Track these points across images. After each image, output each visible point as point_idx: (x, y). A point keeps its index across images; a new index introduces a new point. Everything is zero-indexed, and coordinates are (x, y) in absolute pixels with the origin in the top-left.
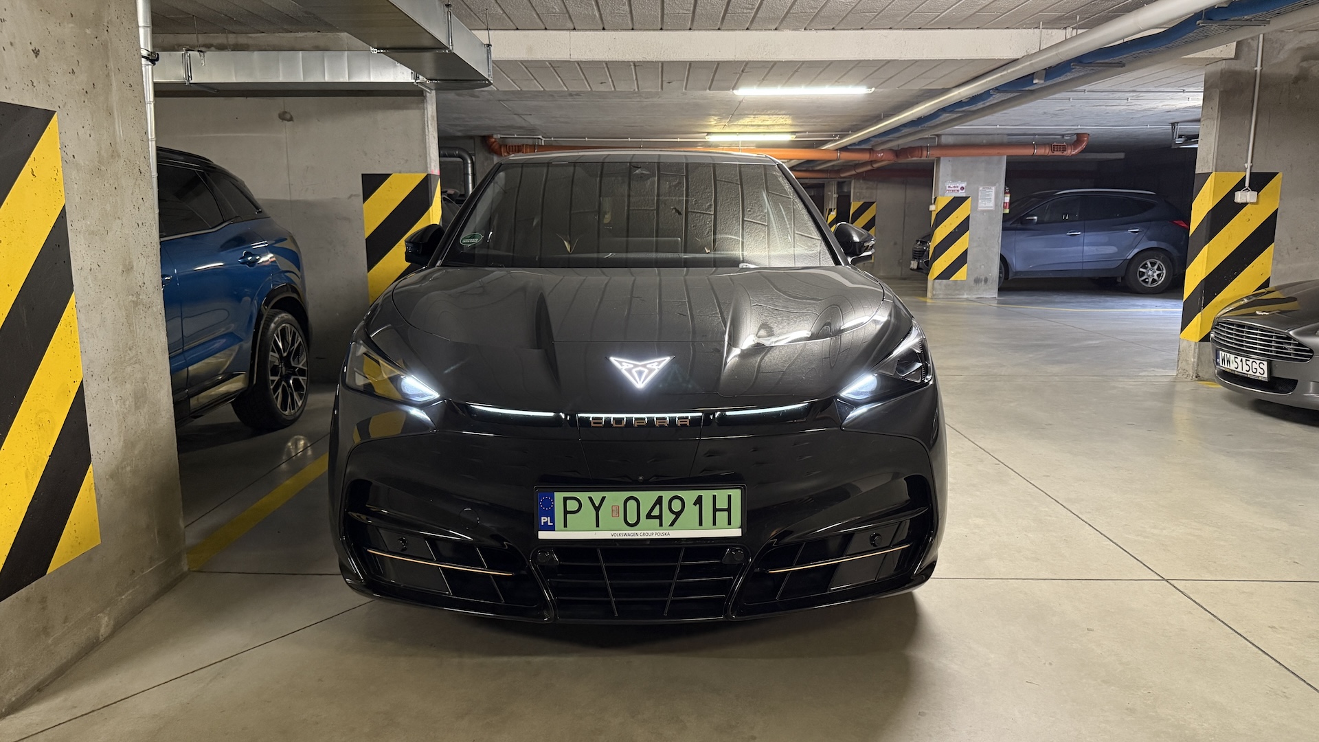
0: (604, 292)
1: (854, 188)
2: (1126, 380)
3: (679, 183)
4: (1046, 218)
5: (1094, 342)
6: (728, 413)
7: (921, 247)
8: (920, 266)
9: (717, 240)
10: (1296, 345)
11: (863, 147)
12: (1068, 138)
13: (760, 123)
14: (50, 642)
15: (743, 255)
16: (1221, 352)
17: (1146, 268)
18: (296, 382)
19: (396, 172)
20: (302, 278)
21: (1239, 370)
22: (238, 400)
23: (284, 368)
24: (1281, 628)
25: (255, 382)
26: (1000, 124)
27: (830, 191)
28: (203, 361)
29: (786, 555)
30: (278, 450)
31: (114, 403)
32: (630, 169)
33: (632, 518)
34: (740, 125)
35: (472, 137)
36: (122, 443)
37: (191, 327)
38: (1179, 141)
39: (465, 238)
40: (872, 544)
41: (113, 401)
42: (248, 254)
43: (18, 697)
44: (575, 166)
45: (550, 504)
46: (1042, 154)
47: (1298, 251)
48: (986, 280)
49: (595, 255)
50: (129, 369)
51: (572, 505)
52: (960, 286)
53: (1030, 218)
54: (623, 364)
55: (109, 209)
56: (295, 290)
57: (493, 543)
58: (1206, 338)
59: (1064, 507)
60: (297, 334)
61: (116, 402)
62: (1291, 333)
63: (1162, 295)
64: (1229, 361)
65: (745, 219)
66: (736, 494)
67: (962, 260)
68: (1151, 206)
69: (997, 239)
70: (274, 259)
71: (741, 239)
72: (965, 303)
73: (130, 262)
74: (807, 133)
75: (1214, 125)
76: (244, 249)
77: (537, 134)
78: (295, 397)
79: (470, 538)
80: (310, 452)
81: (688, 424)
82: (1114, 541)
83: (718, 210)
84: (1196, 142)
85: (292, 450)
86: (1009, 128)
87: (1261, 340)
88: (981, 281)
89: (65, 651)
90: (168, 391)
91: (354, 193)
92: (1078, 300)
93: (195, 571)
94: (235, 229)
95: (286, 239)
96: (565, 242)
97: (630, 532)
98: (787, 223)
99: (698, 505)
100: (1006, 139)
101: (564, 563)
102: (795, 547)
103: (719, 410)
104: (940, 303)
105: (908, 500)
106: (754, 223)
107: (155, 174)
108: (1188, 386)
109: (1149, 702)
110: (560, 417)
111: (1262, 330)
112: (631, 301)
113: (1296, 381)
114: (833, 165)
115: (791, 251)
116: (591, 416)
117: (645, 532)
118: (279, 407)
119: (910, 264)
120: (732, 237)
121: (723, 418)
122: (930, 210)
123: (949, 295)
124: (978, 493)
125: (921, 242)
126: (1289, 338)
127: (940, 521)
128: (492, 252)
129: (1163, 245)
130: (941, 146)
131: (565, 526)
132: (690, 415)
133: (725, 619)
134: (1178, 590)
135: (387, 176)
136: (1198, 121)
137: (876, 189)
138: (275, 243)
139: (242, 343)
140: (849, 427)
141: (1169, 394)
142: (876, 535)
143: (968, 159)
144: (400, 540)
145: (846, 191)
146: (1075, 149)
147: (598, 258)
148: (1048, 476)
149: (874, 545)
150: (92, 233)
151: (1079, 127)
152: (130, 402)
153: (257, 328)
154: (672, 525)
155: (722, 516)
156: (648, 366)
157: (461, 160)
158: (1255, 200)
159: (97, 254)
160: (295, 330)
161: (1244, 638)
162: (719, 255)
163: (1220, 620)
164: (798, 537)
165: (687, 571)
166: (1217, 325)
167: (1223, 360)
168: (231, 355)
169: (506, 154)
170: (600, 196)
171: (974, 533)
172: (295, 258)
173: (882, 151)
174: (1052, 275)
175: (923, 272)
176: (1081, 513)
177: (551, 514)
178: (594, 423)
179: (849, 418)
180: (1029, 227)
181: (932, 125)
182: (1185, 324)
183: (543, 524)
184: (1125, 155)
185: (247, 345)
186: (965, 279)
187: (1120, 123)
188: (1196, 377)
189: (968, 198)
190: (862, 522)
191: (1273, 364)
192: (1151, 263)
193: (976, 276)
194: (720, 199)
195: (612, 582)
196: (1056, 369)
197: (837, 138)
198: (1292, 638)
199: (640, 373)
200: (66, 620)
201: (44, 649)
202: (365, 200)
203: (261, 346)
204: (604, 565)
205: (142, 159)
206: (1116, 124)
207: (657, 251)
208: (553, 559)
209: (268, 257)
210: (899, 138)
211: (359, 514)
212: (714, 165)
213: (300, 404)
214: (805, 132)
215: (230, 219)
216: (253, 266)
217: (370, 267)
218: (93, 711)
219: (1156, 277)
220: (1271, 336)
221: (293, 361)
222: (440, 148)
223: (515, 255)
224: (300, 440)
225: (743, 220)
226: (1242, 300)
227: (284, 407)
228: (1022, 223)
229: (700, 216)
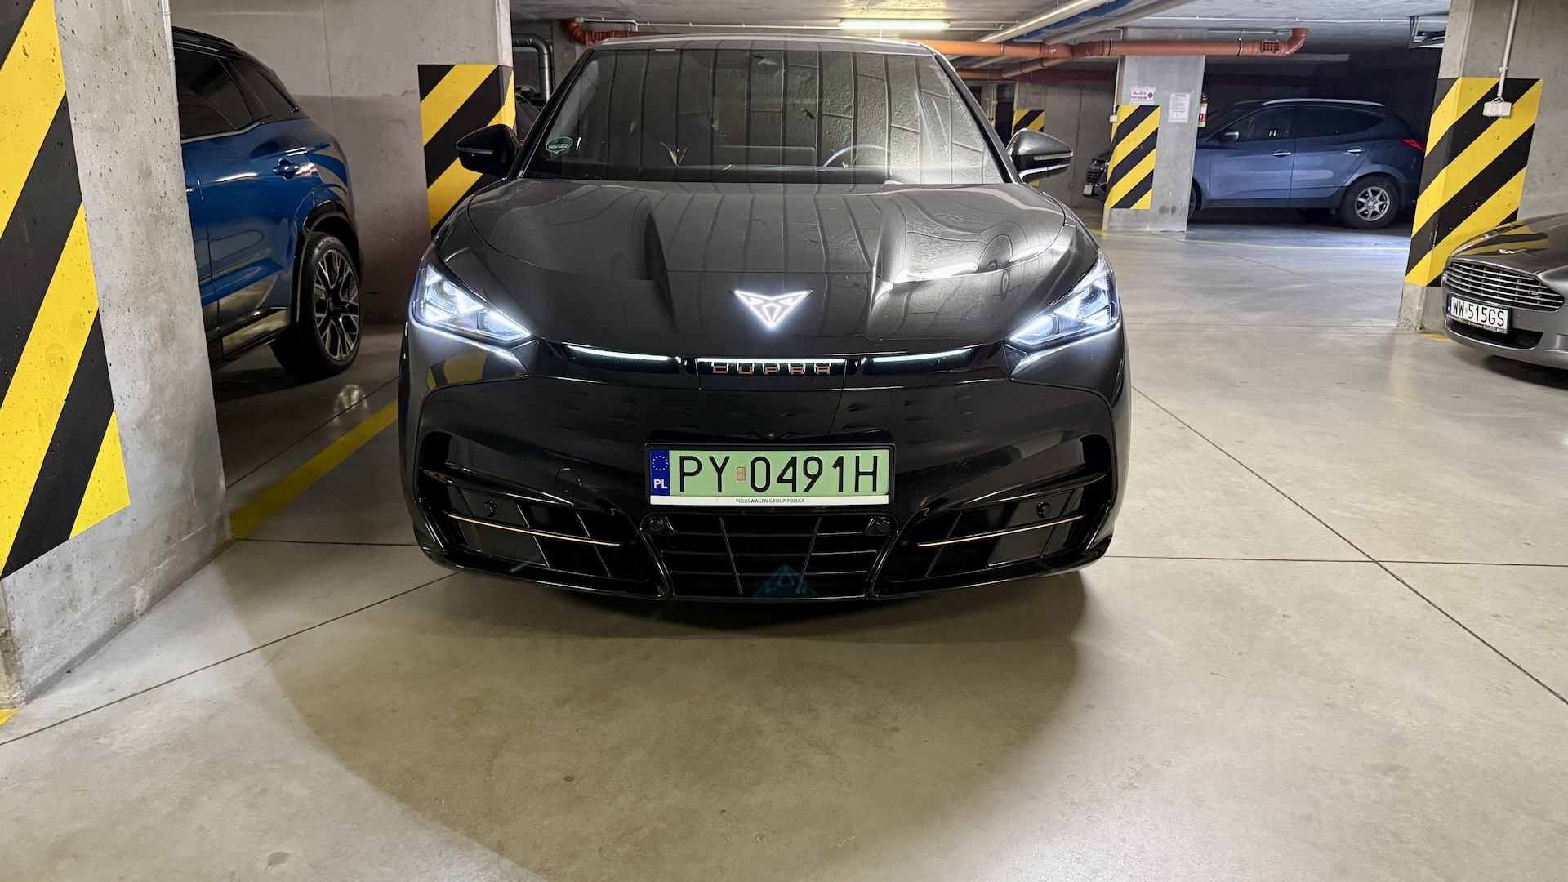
0: (717, 213)
1: (1019, 93)
2: (1337, 331)
3: (812, 78)
4: (1249, 136)
5: (1300, 286)
6: (876, 360)
7: (1097, 168)
8: (1096, 192)
9: (857, 151)
10: (1544, 290)
11: (1032, 40)
12: (1283, 34)
13: (906, 7)
14: (78, 616)
15: (889, 169)
16: (1453, 298)
17: (1366, 198)
18: (346, 319)
19: (460, 63)
20: (349, 194)
21: (1474, 320)
22: (279, 341)
23: (331, 304)
24: (1507, 616)
25: (298, 319)
26: (1201, 15)
27: (988, 97)
28: (234, 294)
29: (938, 526)
30: (327, 402)
31: (137, 338)
32: (751, 59)
33: (760, 483)
34: (882, 9)
35: (548, 21)
36: (148, 387)
37: (218, 252)
38: (1418, 39)
39: (551, 143)
40: (1039, 514)
41: (136, 336)
42: (284, 163)
43: (44, 678)
44: (681, 54)
45: (664, 463)
46: (1249, 54)
47: (1555, 176)
48: (1174, 210)
49: (708, 167)
50: (153, 298)
51: (690, 466)
52: (1142, 216)
53: (1230, 134)
54: (751, 298)
55: (118, 100)
56: (341, 209)
57: (596, 508)
58: (1436, 283)
59: (1260, 478)
60: (346, 262)
61: (140, 338)
62: (1540, 276)
63: (1383, 231)
64: (1462, 309)
65: (892, 125)
66: (884, 456)
67: (1145, 185)
68: (1378, 121)
69: (1189, 159)
70: (315, 170)
71: (886, 150)
72: (1147, 237)
73: (148, 167)
74: (964, 21)
75: (1465, 18)
76: (280, 156)
77: (628, 17)
78: (346, 338)
79: (568, 502)
80: (365, 404)
81: (828, 373)
82: (1318, 517)
83: (859, 113)
84: (1442, 41)
85: (344, 401)
86: (1213, 20)
87: (1503, 284)
88: (1168, 210)
89: (95, 628)
90: (200, 325)
91: (409, 89)
92: (1281, 235)
93: (239, 539)
94: (268, 132)
95: (329, 145)
96: (671, 152)
97: (758, 498)
98: (943, 130)
99: (838, 468)
100: (1206, 34)
101: (681, 533)
102: (949, 517)
103: (866, 356)
104: (1118, 237)
105: (1082, 466)
106: (903, 129)
107: (172, 57)
108: (1409, 340)
109: (1351, 697)
110: (676, 361)
111: (1505, 273)
112: (750, 226)
113: (1542, 334)
114: (993, 64)
115: (948, 165)
116: (713, 361)
117: (776, 498)
118: (328, 351)
119: (1084, 188)
120: (876, 147)
121: (870, 365)
122: (1111, 121)
123: (1129, 227)
124: (1158, 460)
125: (1098, 161)
126: (1537, 282)
127: (1119, 489)
128: (582, 161)
129: (1388, 170)
130: (1126, 42)
131: (682, 489)
132: (830, 361)
133: (867, 599)
134: (1390, 573)
135: (449, 67)
136: (1446, 14)
137: (1046, 93)
138: (314, 151)
139: (281, 272)
140: (1020, 378)
141: (1386, 349)
142: (1045, 504)
143: (1158, 58)
144: (487, 503)
145: (1007, 96)
146: (1289, 49)
147: (712, 171)
148: (1242, 442)
149: (1041, 516)
150: (101, 130)
151: (1297, 20)
152: (156, 337)
153: (299, 252)
154: (807, 490)
155: (865, 481)
156: (781, 302)
157: (535, 50)
158: (1507, 113)
159: (108, 156)
160: (344, 258)
161: (1464, 627)
162: (859, 168)
163: (1436, 607)
164: (952, 507)
165: (823, 544)
166: (1451, 266)
167: (1456, 307)
168: (268, 287)
169: (590, 43)
170: (713, 95)
171: (1153, 506)
172: (340, 169)
173: (1055, 46)
174: (1251, 205)
175: (1098, 199)
176: (1279, 484)
177: (666, 476)
178: (717, 369)
179: (1020, 367)
180: (1228, 145)
181: (1119, 14)
182: (1412, 264)
183: (655, 487)
184: (1350, 57)
185: (288, 274)
186: (1149, 208)
187: (1347, 16)
188: (1421, 329)
189: (1156, 107)
190: (1030, 489)
191: (1515, 312)
192: (1372, 191)
193: (1162, 204)
194: (861, 99)
195: (737, 554)
196: (1255, 317)
197: (1001, 28)
198: (1519, 628)
199: (772, 310)
200: (95, 591)
201: (71, 625)
202: (422, 98)
203: (304, 277)
204: (726, 535)
205: (156, 37)
206: (1343, 16)
207: (784, 164)
208: (666, 527)
209: (307, 168)
210: (1078, 29)
211: (436, 473)
212: (854, 55)
213: (352, 347)
214: (962, 20)
215: (261, 119)
216: (290, 178)
217: (430, 182)
218: (133, 695)
219: (1377, 209)
220: (1515, 280)
221: (343, 295)
222: (513, 34)
223: (610, 164)
224: (353, 390)
225: (890, 127)
226: (1482, 235)
227: (334, 350)
228: (1220, 141)
229: (837, 121)
